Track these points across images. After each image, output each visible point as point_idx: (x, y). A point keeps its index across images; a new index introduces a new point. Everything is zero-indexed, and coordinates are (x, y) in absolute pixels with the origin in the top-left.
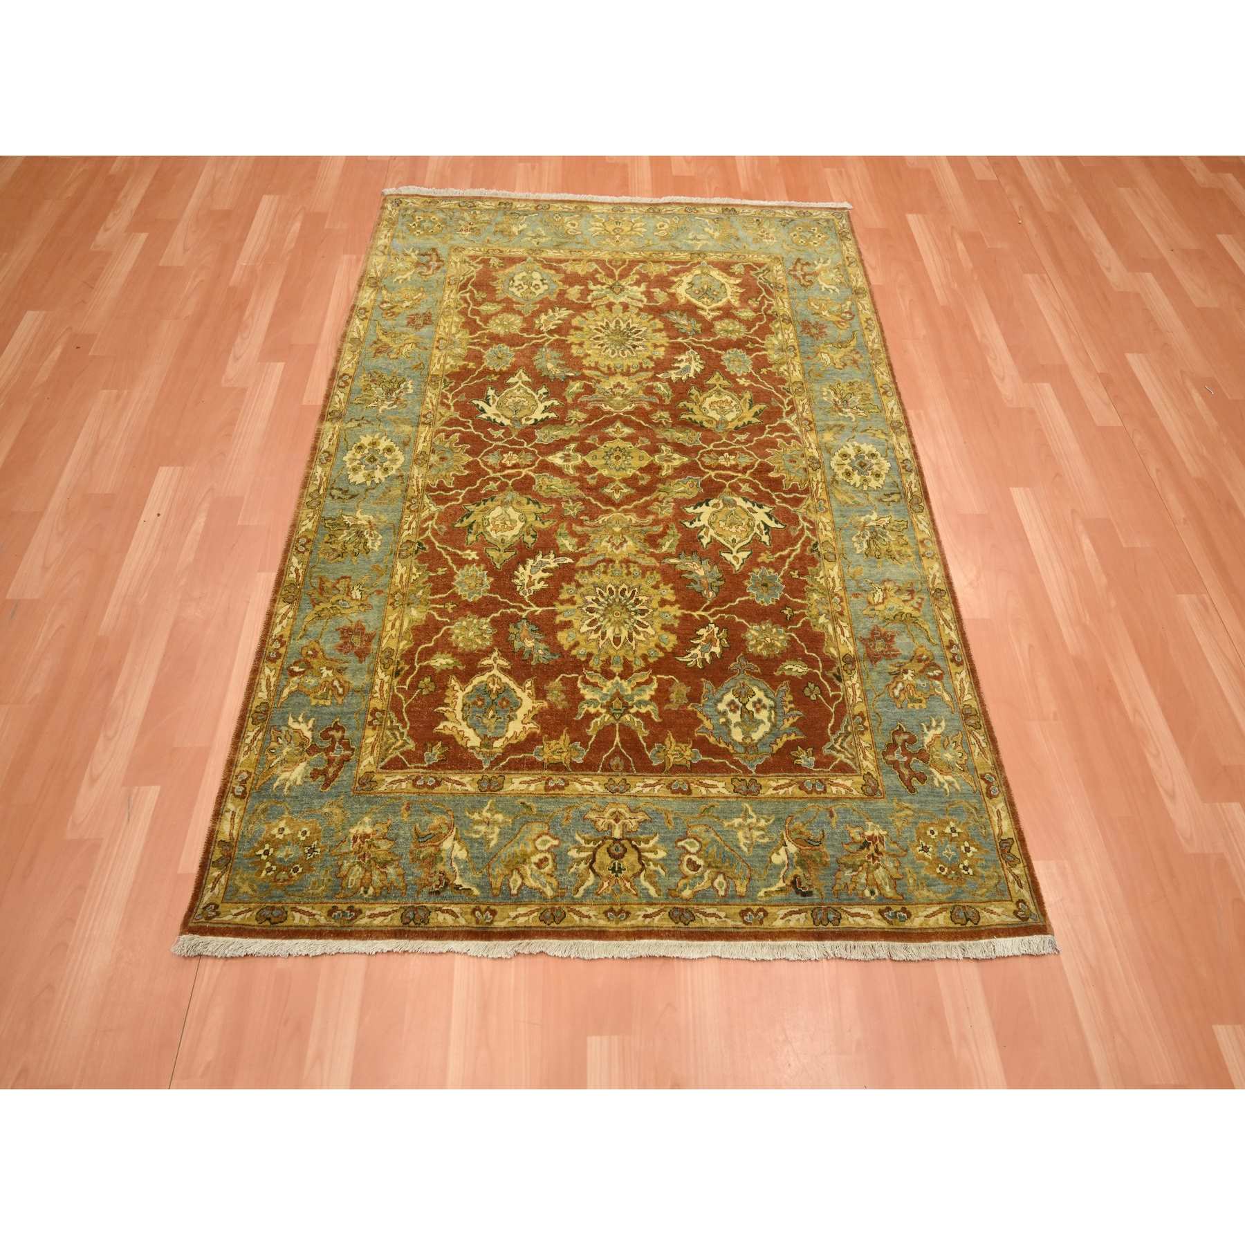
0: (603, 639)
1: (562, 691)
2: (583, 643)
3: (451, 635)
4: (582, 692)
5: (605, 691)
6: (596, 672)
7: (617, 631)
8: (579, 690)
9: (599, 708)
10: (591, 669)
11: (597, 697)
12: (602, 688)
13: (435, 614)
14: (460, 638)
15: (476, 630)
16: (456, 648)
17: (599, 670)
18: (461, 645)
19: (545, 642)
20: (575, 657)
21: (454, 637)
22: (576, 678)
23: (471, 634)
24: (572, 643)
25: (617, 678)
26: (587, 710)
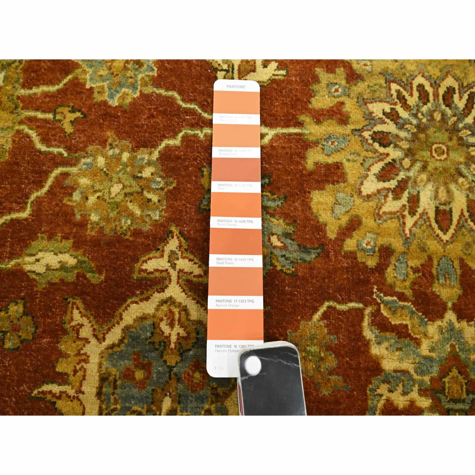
0: (412, 213)
1: (328, 348)
2: (368, 222)
3: (71, 189)
4: (375, 350)
5: (424, 349)
6: (402, 297)
7: (443, 196)
8: (367, 344)
9: (414, 395)
10: (390, 290)
11: (407, 365)
12: (418, 343)
13: (33, 134)
14: (92, 199)
15: (129, 181)
16: (83, 224)
17: (408, 293)
18: (94, 218)
19: (286, 216)
20: (352, 255)
21: (76, 196)
22: (359, 314)
23: (116, 188)
24: (344, 220)
25: (450, 316)
26: (388, 400)
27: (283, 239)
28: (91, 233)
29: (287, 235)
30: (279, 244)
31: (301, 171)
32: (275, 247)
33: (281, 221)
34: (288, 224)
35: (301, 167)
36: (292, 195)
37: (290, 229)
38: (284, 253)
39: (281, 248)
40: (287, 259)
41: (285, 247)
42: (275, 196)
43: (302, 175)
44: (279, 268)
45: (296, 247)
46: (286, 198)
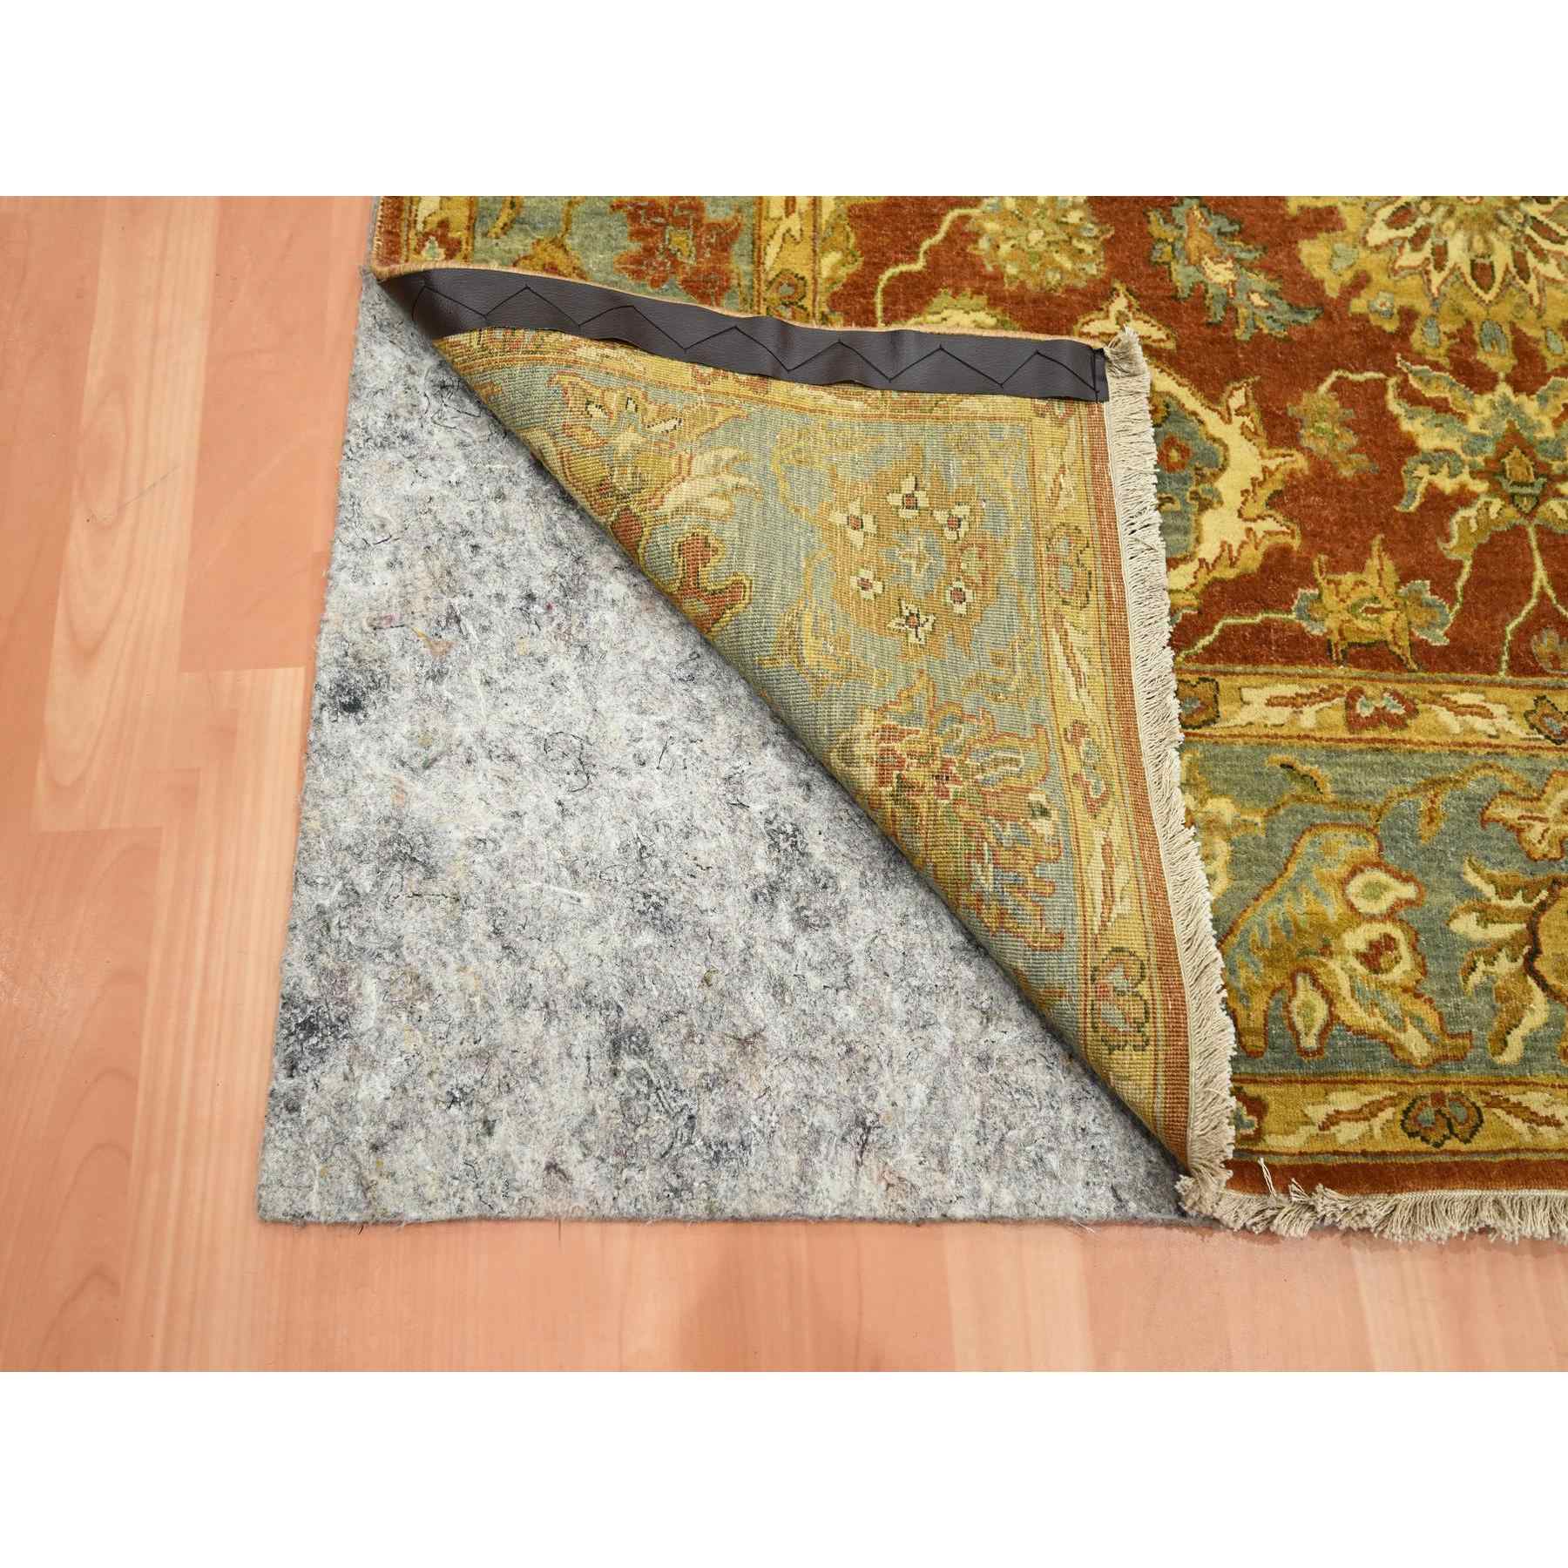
0: (1439, 267)
1: (1345, 424)
2: (1380, 278)
3: (974, 237)
4: (1406, 426)
5: (1473, 425)
6: (1436, 366)
7: (1479, 246)
8: (1395, 419)
9: (1465, 477)
10: (1419, 359)
11: (1452, 443)
12: (1463, 418)
14: (1005, 248)
15: (1053, 227)
16: (998, 277)
17: (1444, 362)
18: (1011, 270)
19: (1268, 269)
20: (1362, 318)
21: (984, 244)
22: (1381, 387)
23: (1035, 236)
24: (1348, 277)
25: (1504, 389)
26: (1430, 484)
27: (1267, 297)
28: (1009, 287)
29: (1272, 293)
30: (1263, 304)
31: (1282, 216)
32: (1257, 307)
33: (1262, 277)
34: (1272, 280)
35: (1281, 212)
36: (1273, 245)
37: (1276, 286)
38: (1270, 313)
39: (1266, 308)
40: (1274, 321)
41: (1270, 307)
42: (1251, 247)
43: (1284, 221)
44: (1266, 331)
45: (1286, 307)
46: (1265, 249)
